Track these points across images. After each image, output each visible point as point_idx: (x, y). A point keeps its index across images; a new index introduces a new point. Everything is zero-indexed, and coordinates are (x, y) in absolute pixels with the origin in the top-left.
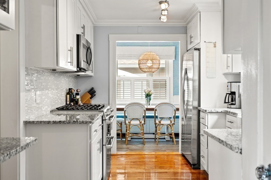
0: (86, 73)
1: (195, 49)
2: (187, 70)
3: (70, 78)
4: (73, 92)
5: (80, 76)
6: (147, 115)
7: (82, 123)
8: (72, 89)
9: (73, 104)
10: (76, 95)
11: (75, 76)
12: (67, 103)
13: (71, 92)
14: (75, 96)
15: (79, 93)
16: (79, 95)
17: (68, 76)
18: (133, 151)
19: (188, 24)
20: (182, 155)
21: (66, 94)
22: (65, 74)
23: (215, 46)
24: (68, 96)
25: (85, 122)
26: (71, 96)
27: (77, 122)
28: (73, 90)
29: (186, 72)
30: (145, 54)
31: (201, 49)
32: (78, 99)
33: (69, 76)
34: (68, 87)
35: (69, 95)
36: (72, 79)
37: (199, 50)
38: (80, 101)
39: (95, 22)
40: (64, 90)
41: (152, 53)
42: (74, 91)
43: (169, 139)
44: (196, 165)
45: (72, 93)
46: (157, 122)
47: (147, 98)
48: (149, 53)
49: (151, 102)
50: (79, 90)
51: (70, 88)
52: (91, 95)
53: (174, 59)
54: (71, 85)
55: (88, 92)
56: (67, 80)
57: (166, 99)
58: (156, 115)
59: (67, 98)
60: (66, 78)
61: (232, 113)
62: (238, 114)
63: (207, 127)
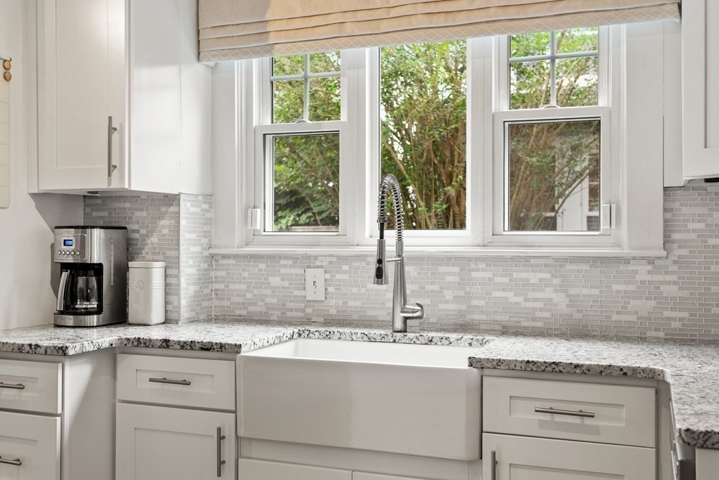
23: (8, 76)
61: (183, 346)
62: (243, 349)
63: (58, 419)
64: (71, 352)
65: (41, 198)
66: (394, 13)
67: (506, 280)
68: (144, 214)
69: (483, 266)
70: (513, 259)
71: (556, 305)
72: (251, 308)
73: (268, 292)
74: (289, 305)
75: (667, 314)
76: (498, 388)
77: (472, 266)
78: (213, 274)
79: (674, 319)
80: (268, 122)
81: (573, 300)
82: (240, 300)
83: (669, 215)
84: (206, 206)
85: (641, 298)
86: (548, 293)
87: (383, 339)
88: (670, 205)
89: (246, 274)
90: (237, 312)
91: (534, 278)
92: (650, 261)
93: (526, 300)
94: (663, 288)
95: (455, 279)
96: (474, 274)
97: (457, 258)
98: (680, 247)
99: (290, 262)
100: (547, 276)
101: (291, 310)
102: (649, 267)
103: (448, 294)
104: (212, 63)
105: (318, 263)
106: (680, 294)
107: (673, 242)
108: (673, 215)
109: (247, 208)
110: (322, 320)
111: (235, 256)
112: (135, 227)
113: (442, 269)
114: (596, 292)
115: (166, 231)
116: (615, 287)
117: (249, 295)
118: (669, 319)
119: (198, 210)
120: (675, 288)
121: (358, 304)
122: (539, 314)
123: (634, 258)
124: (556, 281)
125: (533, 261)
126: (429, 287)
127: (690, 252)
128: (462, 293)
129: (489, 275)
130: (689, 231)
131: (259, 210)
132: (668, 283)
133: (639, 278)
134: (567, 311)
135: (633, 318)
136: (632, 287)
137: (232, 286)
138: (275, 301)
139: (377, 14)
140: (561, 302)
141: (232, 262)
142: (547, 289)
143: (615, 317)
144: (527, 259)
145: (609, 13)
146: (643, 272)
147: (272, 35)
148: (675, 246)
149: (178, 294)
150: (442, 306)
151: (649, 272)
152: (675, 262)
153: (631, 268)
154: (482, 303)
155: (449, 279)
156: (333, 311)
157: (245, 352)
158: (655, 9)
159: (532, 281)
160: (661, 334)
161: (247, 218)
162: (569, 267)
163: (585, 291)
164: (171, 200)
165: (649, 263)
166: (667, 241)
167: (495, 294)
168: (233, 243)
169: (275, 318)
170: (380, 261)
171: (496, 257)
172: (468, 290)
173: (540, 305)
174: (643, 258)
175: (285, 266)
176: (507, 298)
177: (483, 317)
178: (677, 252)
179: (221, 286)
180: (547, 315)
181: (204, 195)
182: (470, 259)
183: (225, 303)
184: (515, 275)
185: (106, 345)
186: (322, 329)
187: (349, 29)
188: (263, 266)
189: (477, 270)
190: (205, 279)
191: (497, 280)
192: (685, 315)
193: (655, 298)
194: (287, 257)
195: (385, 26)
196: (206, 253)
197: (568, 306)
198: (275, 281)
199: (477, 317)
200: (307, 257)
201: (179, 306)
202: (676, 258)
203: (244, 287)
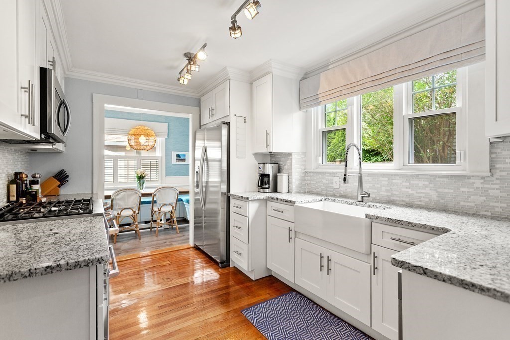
0: (54, 147)
1: (224, 123)
2: (207, 148)
3: (17, 154)
4: (25, 179)
5: (38, 151)
6: (142, 200)
7: (75, 266)
8: (21, 173)
9: (24, 201)
10: (30, 185)
11: (27, 151)
12: (11, 199)
13: (21, 179)
14: (28, 186)
15: (38, 180)
16: (38, 184)
17: (13, 150)
18: (128, 252)
19: (203, 95)
20: (194, 247)
21: (7, 183)
22: (5, 146)
23: (245, 122)
24: (14, 187)
25: (82, 265)
26: (21, 186)
27: (58, 269)
28: (24, 176)
29: (206, 151)
30: (138, 128)
31: (230, 123)
32: (36, 192)
33: (15, 150)
34: (14, 170)
35: (15, 185)
36: (22, 156)
37: (228, 124)
38: (40, 194)
39: (68, 71)
40: (4, 175)
41: (146, 128)
42: (27, 177)
43: (167, 226)
44: (224, 262)
45: (23, 181)
46: (156, 209)
47: (140, 181)
48: (143, 127)
49: (145, 185)
50: (38, 176)
51: (18, 171)
52: (59, 181)
53: (167, 137)
54: (19, 167)
55: (53, 177)
56: (10, 157)
57: (157, 180)
58: (155, 199)
59: (11, 191)
60: (7, 154)
61: (282, 200)
62: (296, 202)
63: (247, 218)
64: (250, 199)
65: (255, 155)
66: (359, 83)
67: (408, 184)
68: (284, 159)
69: (398, 178)
70: (411, 175)
71: (431, 195)
72: (317, 190)
73: (322, 184)
74: (328, 189)
75: (491, 204)
76: (377, 227)
77: (393, 178)
78: (306, 178)
79: (497, 207)
80: (324, 127)
81: (439, 194)
82: (314, 187)
83: (493, 156)
84: (304, 156)
85: (477, 195)
86: (427, 190)
87: (352, 204)
88: (493, 151)
89: (315, 178)
90: (313, 191)
91: (421, 183)
92: (482, 178)
93: (417, 193)
94: (489, 191)
95: (387, 183)
96: (394, 181)
97: (387, 174)
98: (500, 171)
99: (328, 175)
100: (427, 183)
101: (329, 191)
102: (482, 181)
103: (384, 189)
104: (305, 110)
105: (337, 175)
106: (501, 194)
107: (496, 169)
108: (497, 156)
109: (317, 156)
110: (338, 195)
111: (313, 172)
112: (282, 163)
113: (381, 178)
114: (452, 191)
115: (289, 164)
116: (462, 189)
117: (316, 185)
118: (494, 206)
119: (300, 157)
120: (497, 191)
121: (350, 190)
122: (423, 199)
123: (473, 176)
124: (431, 185)
125: (420, 176)
126: (376, 185)
127: (507, 174)
128: (389, 188)
129: (401, 181)
130: (507, 163)
131: (320, 157)
132: (494, 189)
133: (475, 185)
134: (436, 198)
135: (473, 204)
136: (471, 190)
137: (312, 182)
138: (324, 187)
139: (353, 85)
140: (434, 195)
141: (312, 174)
142: (427, 189)
143: (462, 203)
144: (418, 175)
145: (454, 64)
146: (478, 183)
147: (320, 99)
148: (498, 171)
149: (292, 184)
150: (381, 193)
151: (482, 183)
152: (497, 179)
153: (471, 181)
154: (397, 193)
155: (384, 182)
156: (342, 192)
157: (297, 204)
158: (481, 57)
159: (420, 185)
160: (489, 214)
161: (316, 160)
162: (437, 179)
163: (446, 190)
164: (290, 154)
165: (482, 179)
166: (492, 168)
167: (403, 189)
168: (312, 168)
169: (324, 193)
170: (345, 175)
171: (404, 175)
172: (391, 187)
173: (424, 195)
174: (478, 176)
175: (327, 176)
176: (408, 191)
177: (398, 198)
178: (498, 174)
179: (309, 182)
180: (427, 199)
181: (302, 153)
182: (392, 175)
183: (310, 187)
184: (412, 182)
185: (262, 198)
186: (333, 198)
187: (344, 92)
188: (320, 176)
189: (395, 179)
190: (303, 179)
191: (404, 184)
192: (504, 205)
193: (485, 196)
194: (328, 173)
195: (356, 88)
196: (303, 171)
197: (437, 196)
198: (324, 181)
199: (395, 198)
200: (334, 173)
201: (292, 188)
202: (497, 177)
203: (315, 182)
